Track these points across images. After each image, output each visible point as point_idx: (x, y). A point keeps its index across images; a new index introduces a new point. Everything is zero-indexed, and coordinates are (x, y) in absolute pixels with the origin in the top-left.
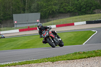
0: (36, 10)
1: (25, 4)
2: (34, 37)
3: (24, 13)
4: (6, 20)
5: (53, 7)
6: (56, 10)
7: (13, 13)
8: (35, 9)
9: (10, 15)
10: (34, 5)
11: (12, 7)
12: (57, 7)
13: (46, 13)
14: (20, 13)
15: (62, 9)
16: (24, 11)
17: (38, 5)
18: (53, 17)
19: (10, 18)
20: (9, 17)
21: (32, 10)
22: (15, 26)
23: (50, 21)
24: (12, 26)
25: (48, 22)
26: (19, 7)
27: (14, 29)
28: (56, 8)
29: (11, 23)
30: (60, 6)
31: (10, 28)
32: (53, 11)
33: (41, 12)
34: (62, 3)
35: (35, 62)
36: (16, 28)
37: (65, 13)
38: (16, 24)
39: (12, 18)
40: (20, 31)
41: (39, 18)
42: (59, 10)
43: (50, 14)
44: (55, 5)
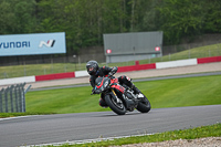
0: (153, 26)
1: (129, 11)
2: (149, 85)
3: (128, 31)
4: (89, 46)
5: (192, 18)
6: (197, 27)
7: (103, 32)
8: (151, 23)
9: (97, 36)
10: (149, 15)
11: (100, 19)
12: (199, 20)
13: (175, 32)
14: (118, 31)
15: (211, 23)
16: (127, 27)
17: (158, 14)
18: (190, 42)
19: (97, 42)
20: (94, 39)
21: (145, 26)
23: (184, 49)
25: (179, 51)
26: (115, 19)
28: (197, 21)
29: (98, 52)
30: (207, 17)
32: (191, 29)
33: (166, 29)
34: (210, 11)
35: (149, 140)
37: (217, 32)
38: (110, 56)
39: (101, 43)
41: (161, 42)
42: (204, 25)
43: (183, 35)
44: (195, 15)
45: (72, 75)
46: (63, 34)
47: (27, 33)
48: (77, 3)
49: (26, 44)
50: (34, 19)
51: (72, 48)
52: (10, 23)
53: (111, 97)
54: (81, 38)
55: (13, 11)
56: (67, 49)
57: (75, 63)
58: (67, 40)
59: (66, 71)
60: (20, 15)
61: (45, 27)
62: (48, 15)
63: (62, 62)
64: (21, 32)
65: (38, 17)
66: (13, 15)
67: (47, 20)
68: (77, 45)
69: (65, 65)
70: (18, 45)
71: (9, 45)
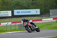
3: (56, 9)
4: (46, 13)
7: (50, 9)
9: (48, 10)
11: (49, 6)
14: (54, 9)
19: (48, 12)
20: (47, 11)
22: (51, 16)
24: (49, 16)
26: (53, 6)
27: (50, 18)
29: (48, 14)
31: (48, 17)
36: (51, 18)
38: (51, 15)
39: (49, 12)
40: (54, 19)
45: (41, 20)
46: (39, 9)
47: (30, 9)
48: (43, 1)
49: (30, 12)
50: (32, 5)
51: (41, 13)
52: (26, 7)
53: (27, 27)
54: (44, 10)
55: (26, 3)
56: (40, 13)
57: (42, 17)
58: (40, 11)
59: (40, 19)
60: (28, 4)
61: (35, 8)
62: (36, 4)
63: (39, 17)
64: (29, 9)
65: (33, 5)
66: (26, 4)
67: (35, 6)
68: (43, 12)
69: (40, 17)
70: (28, 12)
71: (25, 12)
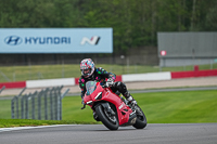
1: (190, 7)
7: (157, 30)
9: (149, 34)
10: (213, 12)
11: (155, 14)
19: (150, 41)
20: (146, 38)
21: (207, 25)
22: (162, 63)
24: (153, 63)
26: (173, 15)
31: (148, 68)
36: (164, 70)
38: (164, 58)
39: (154, 43)
49: (66, 40)
50: (77, 11)
51: (119, 47)
52: (48, 15)
54: (131, 36)
55: (52, 1)
56: (114, 47)
57: (123, 65)
58: (115, 37)
60: (60, 5)
61: (89, 21)
62: (94, 7)
63: (108, 63)
65: (82, 9)
66: (52, 5)
67: (91, 13)
68: (126, 44)
69: (111, 67)
70: (56, 41)
71: (46, 40)
